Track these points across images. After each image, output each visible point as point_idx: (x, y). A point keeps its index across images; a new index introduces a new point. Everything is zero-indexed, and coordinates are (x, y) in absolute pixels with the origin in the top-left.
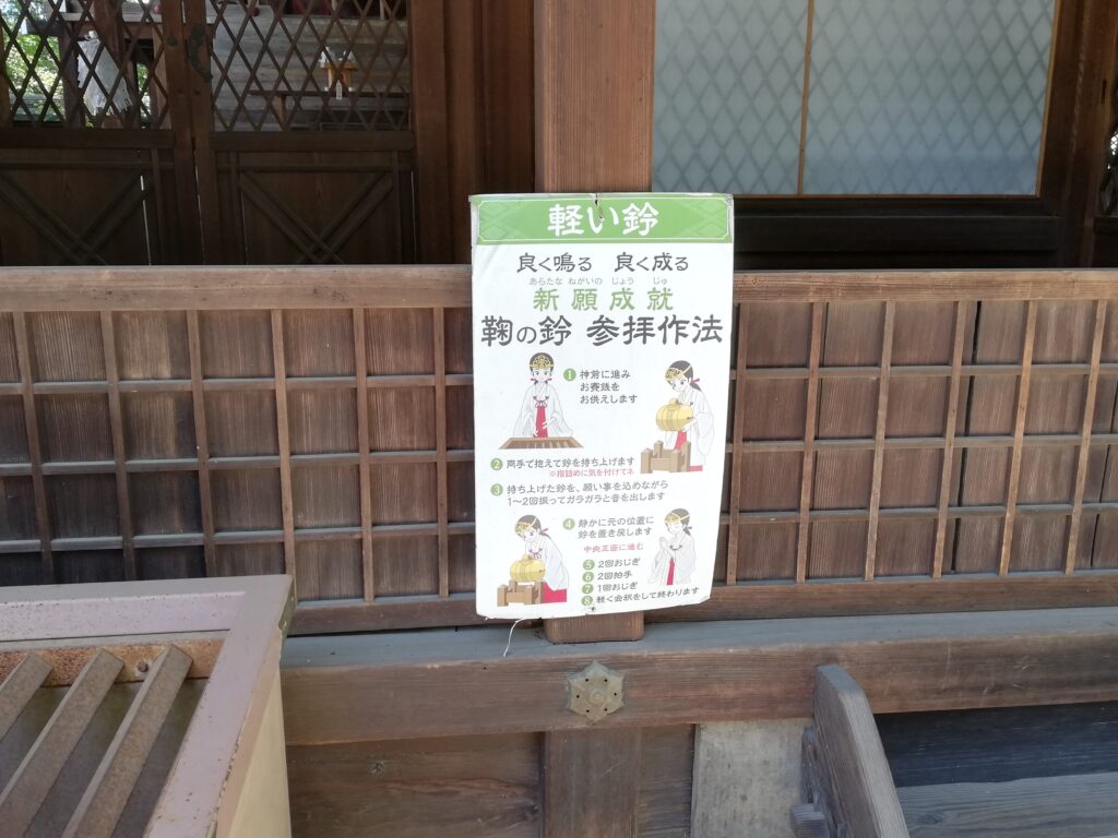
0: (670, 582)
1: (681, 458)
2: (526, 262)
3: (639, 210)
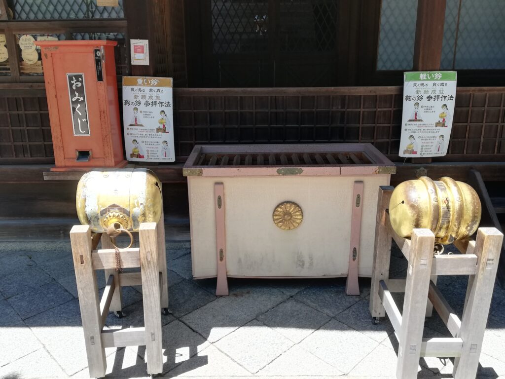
0: (438, 151)
1: (443, 124)
2: (415, 84)
3: (438, 75)
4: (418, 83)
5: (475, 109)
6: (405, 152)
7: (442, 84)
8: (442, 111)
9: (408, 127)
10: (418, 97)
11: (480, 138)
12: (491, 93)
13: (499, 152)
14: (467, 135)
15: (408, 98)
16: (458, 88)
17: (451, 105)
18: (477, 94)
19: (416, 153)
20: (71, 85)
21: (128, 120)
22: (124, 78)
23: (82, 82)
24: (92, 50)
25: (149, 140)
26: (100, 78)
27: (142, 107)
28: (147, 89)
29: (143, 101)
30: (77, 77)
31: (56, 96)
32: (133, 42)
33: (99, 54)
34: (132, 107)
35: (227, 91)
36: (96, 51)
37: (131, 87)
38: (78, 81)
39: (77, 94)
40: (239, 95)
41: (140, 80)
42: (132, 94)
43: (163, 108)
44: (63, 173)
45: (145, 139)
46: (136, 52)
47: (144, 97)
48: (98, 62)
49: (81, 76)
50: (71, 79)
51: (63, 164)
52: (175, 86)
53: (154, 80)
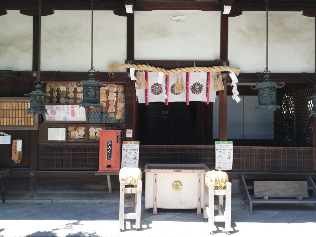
4: (220, 144)
5: (241, 153)
6: (218, 168)
7: (228, 145)
8: (229, 154)
9: (218, 159)
10: (220, 149)
11: (243, 163)
12: (245, 148)
13: (251, 168)
14: (239, 163)
15: (217, 149)
16: (234, 147)
17: (232, 152)
18: (241, 149)
19: (221, 168)
20: (108, 144)
21: (123, 155)
22: (123, 141)
23: (111, 143)
24: (116, 133)
25: (130, 162)
26: (117, 142)
27: (129, 151)
28: (131, 145)
29: (129, 149)
30: (110, 141)
31: (103, 147)
32: (128, 130)
33: (118, 134)
34: (125, 151)
35: (157, 146)
36: (117, 133)
37: (125, 144)
38: (110, 142)
39: (109, 147)
40: (161, 147)
41: (129, 142)
42: (126, 147)
43: (136, 151)
44: (102, 173)
45: (128, 162)
46: (128, 133)
47: (129, 148)
48: (117, 137)
49: (111, 141)
50: (108, 142)
51: (102, 170)
52: (140, 144)
53: (133, 142)
